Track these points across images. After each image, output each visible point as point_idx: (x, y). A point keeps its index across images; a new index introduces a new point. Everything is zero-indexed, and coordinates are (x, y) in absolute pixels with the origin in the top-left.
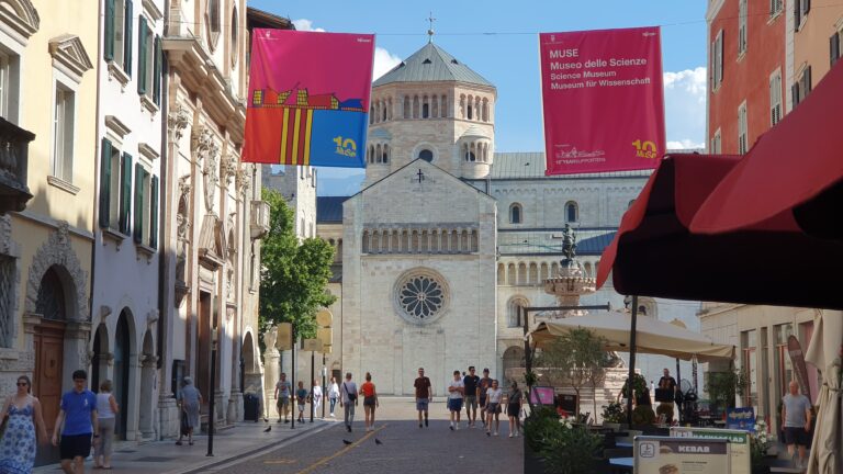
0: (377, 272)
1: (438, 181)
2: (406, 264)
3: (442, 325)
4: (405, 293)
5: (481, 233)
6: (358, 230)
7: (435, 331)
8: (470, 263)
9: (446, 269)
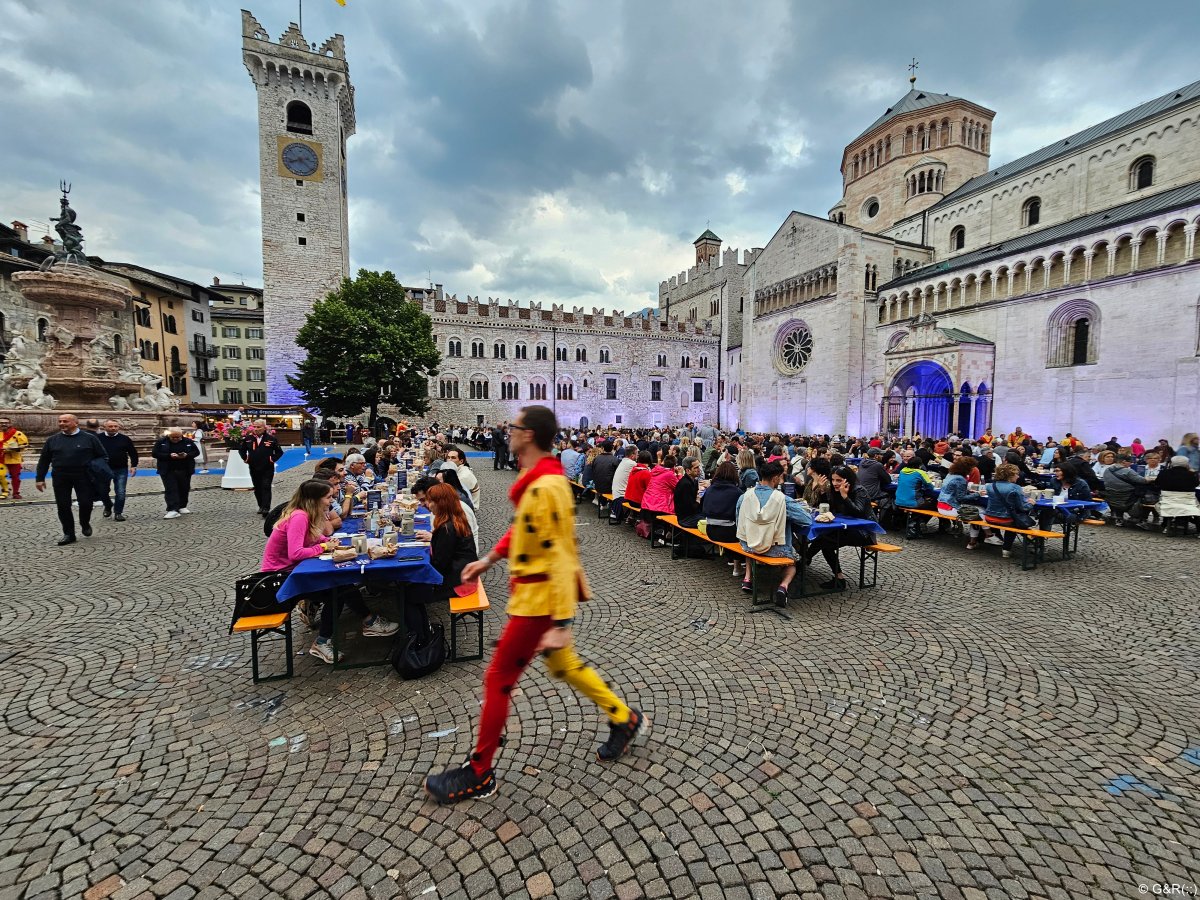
0: (763, 332)
1: (806, 229)
2: (783, 319)
3: (805, 375)
4: (787, 347)
5: (840, 271)
6: (752, 296)
7: (800, 380)
8: (829, 306)
9: (810, 317)
